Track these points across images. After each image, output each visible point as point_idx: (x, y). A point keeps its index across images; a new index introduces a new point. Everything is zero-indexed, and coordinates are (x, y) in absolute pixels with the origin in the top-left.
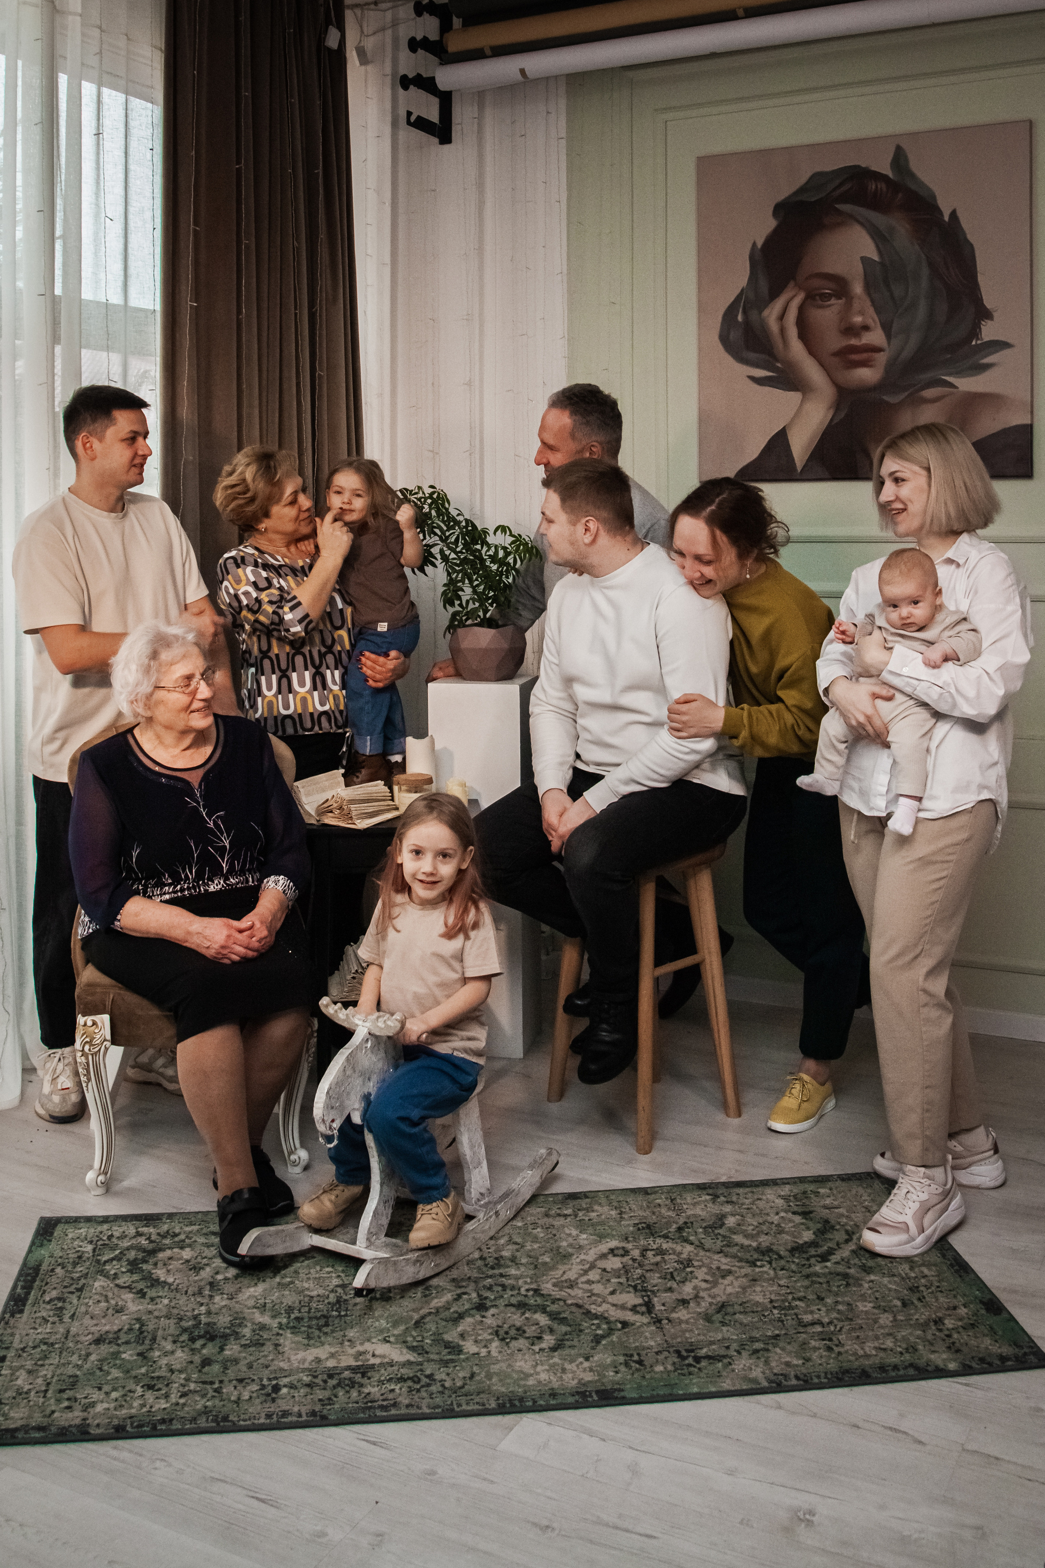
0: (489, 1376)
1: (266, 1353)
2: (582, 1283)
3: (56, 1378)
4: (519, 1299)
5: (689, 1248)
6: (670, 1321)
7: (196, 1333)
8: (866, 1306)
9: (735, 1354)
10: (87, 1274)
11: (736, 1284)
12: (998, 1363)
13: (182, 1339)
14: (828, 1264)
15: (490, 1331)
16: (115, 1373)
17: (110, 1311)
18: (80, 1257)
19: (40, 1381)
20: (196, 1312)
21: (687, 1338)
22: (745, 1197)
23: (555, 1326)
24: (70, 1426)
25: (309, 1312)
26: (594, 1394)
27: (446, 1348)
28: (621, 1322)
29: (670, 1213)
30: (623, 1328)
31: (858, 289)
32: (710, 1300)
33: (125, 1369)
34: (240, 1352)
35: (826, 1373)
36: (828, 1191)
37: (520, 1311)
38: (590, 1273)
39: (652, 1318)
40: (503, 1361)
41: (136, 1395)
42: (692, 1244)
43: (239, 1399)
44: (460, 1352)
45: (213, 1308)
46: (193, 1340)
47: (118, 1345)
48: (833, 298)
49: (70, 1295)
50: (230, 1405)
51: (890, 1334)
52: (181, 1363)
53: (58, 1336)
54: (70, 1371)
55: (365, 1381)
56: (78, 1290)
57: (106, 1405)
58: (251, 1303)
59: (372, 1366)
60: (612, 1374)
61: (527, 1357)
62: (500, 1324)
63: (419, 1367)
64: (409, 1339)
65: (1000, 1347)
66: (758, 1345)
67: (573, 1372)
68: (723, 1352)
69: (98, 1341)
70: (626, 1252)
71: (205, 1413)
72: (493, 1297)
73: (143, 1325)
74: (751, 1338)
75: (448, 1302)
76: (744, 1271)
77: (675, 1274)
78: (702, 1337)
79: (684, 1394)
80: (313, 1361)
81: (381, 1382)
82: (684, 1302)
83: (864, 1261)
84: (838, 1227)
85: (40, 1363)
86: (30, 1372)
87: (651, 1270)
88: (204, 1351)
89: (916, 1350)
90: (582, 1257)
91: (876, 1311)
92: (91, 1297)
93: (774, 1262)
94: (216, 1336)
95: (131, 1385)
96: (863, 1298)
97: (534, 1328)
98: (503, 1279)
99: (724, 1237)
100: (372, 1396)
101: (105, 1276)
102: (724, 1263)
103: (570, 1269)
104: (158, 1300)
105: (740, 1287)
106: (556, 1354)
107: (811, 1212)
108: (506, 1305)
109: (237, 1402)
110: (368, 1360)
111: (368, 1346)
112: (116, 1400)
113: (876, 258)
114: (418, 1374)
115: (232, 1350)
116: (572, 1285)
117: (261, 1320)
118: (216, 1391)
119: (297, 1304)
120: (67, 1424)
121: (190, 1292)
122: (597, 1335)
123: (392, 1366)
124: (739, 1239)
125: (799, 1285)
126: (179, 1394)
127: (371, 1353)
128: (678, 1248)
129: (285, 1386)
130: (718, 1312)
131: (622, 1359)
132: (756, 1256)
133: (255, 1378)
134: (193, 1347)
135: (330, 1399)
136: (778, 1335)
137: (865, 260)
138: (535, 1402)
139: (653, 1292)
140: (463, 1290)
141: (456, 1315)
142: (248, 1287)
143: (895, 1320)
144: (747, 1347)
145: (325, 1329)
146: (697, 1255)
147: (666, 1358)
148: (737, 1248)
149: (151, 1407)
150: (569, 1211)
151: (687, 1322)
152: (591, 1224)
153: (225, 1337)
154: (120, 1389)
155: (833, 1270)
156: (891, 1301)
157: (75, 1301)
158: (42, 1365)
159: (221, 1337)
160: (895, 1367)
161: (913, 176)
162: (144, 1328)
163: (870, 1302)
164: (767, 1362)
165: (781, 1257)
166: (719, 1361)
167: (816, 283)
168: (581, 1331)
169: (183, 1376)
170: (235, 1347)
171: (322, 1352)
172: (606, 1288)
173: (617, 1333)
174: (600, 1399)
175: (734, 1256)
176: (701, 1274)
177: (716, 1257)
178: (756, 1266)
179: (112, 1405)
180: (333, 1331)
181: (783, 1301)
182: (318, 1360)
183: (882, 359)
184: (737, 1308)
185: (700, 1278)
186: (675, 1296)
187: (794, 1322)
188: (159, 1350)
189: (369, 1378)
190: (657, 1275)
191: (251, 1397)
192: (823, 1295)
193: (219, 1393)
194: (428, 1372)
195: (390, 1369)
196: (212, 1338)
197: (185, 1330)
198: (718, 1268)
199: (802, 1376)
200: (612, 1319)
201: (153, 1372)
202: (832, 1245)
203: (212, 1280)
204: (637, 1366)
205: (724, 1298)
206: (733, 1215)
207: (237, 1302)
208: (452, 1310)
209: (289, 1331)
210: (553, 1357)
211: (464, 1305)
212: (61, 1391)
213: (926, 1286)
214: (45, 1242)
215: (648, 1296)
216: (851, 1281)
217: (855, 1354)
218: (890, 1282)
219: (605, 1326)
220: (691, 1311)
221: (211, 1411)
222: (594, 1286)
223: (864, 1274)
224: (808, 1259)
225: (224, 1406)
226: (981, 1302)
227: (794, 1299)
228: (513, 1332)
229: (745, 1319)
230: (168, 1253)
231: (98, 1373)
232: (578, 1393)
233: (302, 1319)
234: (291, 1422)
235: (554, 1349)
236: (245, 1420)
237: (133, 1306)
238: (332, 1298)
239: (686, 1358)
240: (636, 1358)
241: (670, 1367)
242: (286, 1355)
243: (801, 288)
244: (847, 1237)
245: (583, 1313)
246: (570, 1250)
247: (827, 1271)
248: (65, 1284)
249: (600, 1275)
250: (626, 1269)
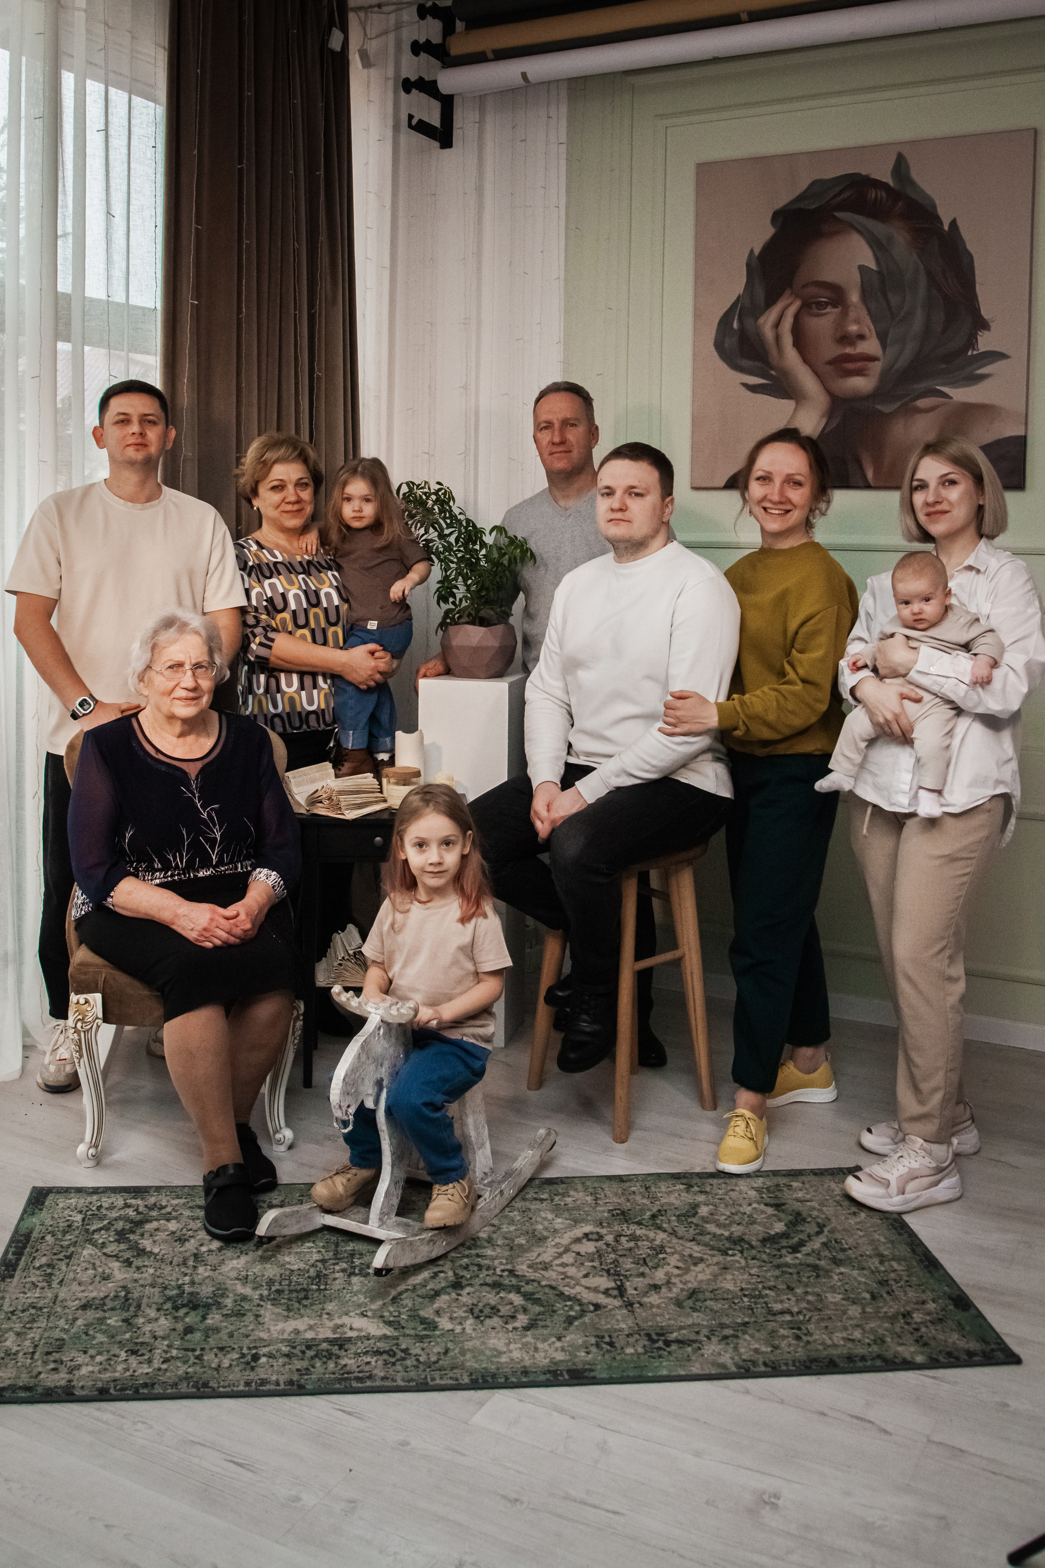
0: (463, 1352)
1: (246, 1323)
2: (557, 1265)
3: (43, 1341)
4: (495, 1278)
5: (662, 1235)
6: (641, 1305)
7: (180, 1302)
8: (835, 1298)
9: (705, 1339)
10: (76, 1242)
11: (708, 1271)
12: (966, 1357)
13: (165, 1307)
14: (799, 1255)
15: (465, 1309)
16: (101, 1338)
17: (98, 1278)
18: (69, 1226)
19: (27, 1343)
20: (180, 1282)
21: (657, 1322)
22: (718, 1187)
23: (529, 1306)
24: (56, 1387)
25: (289, 1285)
26: (565, 1373)
27: (422, 1323)
28: (593, 1305)
29: (645, 1201)
30: (596, 1310)
31: (854, 297)
32: (681, 1286)
33: (110, 1334)
34: (221, 1321)
35: (794, 1361)
36: (801, 1185)
37: (494, 1291)
38: (564, 1256)
39: (624, 1301)
40: (477, 1338)
41: (120, 1359)
42: (665, 1231)
43: (219, 1366)
44: (435, 1328)
45: (197, 1279)
46: (176, 1308)
47: (104, 1311)
48: (829, 307)
49: (59, 1262)
50: (210, 1372)
51: (858, 1326)
52: (164, 1330)
53: (46, 1301)
54: (57, 1334)
55: (343, 1353)
56: (67, 1257)
57: (90, 1368)
58: (233, 1274)
59: (350, 1339)
60: (583, 1354)
61: (500, 1335)
62: (475, 1302)
63: (395, 1341)
64: (386, 1314)
65: (967, 1343)
66: (728, 1332)
67: (546, 1351)
68: (693, 1337)
69: (84, 1307)
70: (600, 1237)
71: (186, 1379)
72: (468, 1276)
73: (128, 1293)
74: (720, 1324)
75: (425, 1280)
76: (715, 1260)
77: (648, 1260)
78: (672, 1322)
79: (654, 1377)
80: (292, 1332)
81: (358, 1355)
82: (656, 1287)
83: (834, 1254)
84: (809, 1219)
85: (28, 1326)
86: (18, 1334)
87: (624, 1255)
88: (187, 1320)
89: (883, 1342)
90: (557, 1240)
91: (844, 1302)
92: (79, 1265)
93: (745, 1252)
94: (199, 1305)
95: (115, 1350)
96: (833, 1289)
97: (508, 1307)
98: (480, 1259)
99: (697, 1225)
100: (348, 1368)
101: (93, 1245)
102: (696, 1250)
103: (545, 1252)
104: (144, 1269)
105: (711, 1274)
106: (529, 1333)
107: (784, 1204)
108: (481, 1285)
109: (218, 1369)
110: (345, 1333)
111: (346, 1320)
112: (101, 1364)
113: (873, 265)
114: (394, 1348)
115: (214, 1319)
116: (546, 1267)
117: (242, 1291)
118: (197, 1357)
119: (278, 1278)
120: (52, 1385)
121: (174, 1263)
122: (570, 1316)
123: (368, 1339)
124: (711, 1228)
125: (769, 1274)
126: (162, 1360)
127: (349, 1326)
128: (652, 1235)
129: (264, 1355)
130: (689, 1298)
131: (593, 1340)
132: (727, 1245)
133: (236, 1347)
134: (177, 1315)
135: (307, 1369)
136: (747, 1323)
137: (862, 269)
138: (507, 1379)
139: (625, 1276)
140: (440, 1269)
141: (432, 1293)
142: (231, 1259)
143: (864, 1312)
144: (716, 1333)
145: (305, 1302)
146: (670, 1242)
147: (637, 1341)
148: (708, 1236)
149: (134, 1371)
150: (545, 1196)
151: (658, 1307)
152: (567, 1208)
153: (208, 1306)
154: (105, 1353)
155: (803, 1261)
156: (860, 1293)
157: (64, 1268)
158: (30, 1328)
159: (204, 1306)
160: (863, 1358)
161: (912, 183)
162: (130, 1295)
163: (839, 1294)
164: (736, 1348)
165: (752, 1247)
166: (689, 1345)
167: (812, 290)
168: (554, 1311)
169: (166, 1343)
170: (217, 1316)
171: (301, 1324)
172: (579, 1271)
173: (590, 1315)
174: (572, 1378)
175: (706, 1245)
176: (673, 1260)
177: (689, 1244)
178: (727, 1254)
179: (97, 1369)
180: (312, 1305)
181: (754, 1290)
182: (297, 1332)
183: (876, 368)
184: (708, 1295)
185: (672, 1265)
186: (647, 1281)
187: (764, 1311)
188: (144, 1317)
189: (346, 1351)
190: (630, 1260)
191: (231, 1365)
192: (793, 1285)
193: (200, 1360)
194: (403, 1347)
195: (367, 1342)
196: (195, 1308)
197: (169, 1299)
198: (691, 1256)
199: (770, 1364)
200: (585, 1301)
201: (137, 1338)
202: (803, 1236)
203: (196, 1251)
204: (609, 1347)
205: (695, 1285)
206: (707, 1205)
207: (220, 1274)
208: (428, 1288)
209: (269, 1303)
210: (526, 1336)
211: (440, 1283)
212: (48, 1353)
213: (895, 1280)
214: (37, 1211)
215: (621, 1280)
216: (821, 1273)
217: (823, 1343)
218: (859, 1275)
219: (577, 1308)
220: (662, 1295)
221: (192, 1377)
222: (567, 1269)
223: (834, 1266)
224: (779, 1250)
225: (204, 1372)
226: (950, 1298)
227: (764, 1288)
228: (487, 1311)
229: (717, 1306)
230: (155, 1224)
231: (84, 1337)
232: (549, 1372)
233: (283, 1291)
234: (269, 1390)
235: (527, 1328)
236: (224, 1387)
237: (120, 1274)
238: (312, 1272)
239: (657, 1341)
240: (607, 1339)
241: (640, 1350)
242: (266, 1326)
243: (797, 296)
244: (817, 1229)
245: (557, 1295)
246: (545, 1234)
247: (798, 1261)
248: (55, 1251)
249: (575, 1258)
250: (599, 1254)
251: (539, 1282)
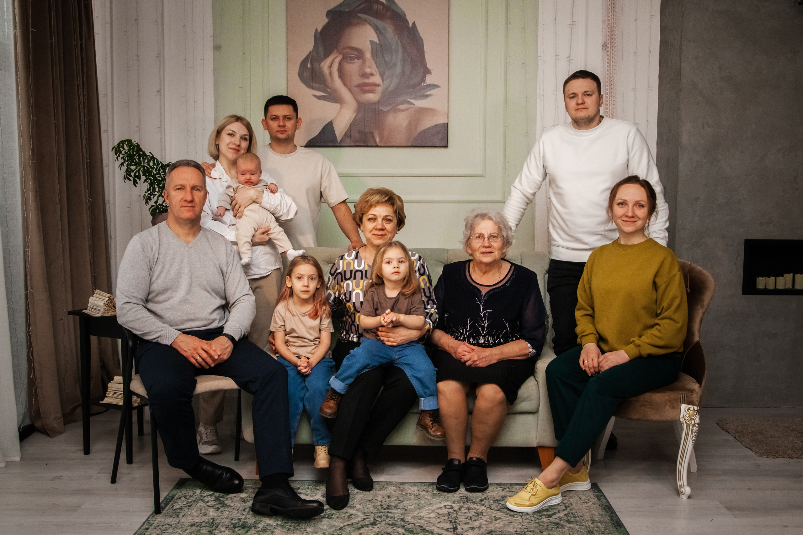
2: (426, 518)
4: (393, 522)
5: (483, 508)
7: (237, 525)
10: (196, 501)
11: (501, 523)
13: (230, 527)
14: (551, 519)
17: (201, 515)
18: (194, 494)
20: (240, 517)
31: (368, 56)
32: (486, 529)
34: (255, 534)
37: (391, 527)
38: (431, 514)
39: (455, 534)
42: (485, 506)
45: (248, 516)
46: (235, 527)
47: (201, 527)
48: (356, 59)
49: (185, 508)
56: (189, 506)
62: (380, 531)
69: (192, 525)
70: (452, 507)
72: (380, 520)
73: (214, 521)
75: (358, 521)
76: (507, 519)
77: (473, 517)
82: (473, 528)
83: (569, 519)
87: (461, 515)
90: (430, 508)
92: (194, 509)
98: (388, 514)
101: (203, 502)
102: (498, 514)
103: (422, 512)
104: (224, 512)
108: (386, 524)
113: (377, 41)
116: (421, 518)
121: (240, 510)
128: (478, 507)
130: (488, 534)
134: (234, 530)
137: (372, 42)
139: (459, 524)
140: (368, 517)
141: (361, 526)
145: (297, 528)
146: (486, 511)
150: (430, 489)
155: (552, 521)
157: (186, 510)
159: (248, 527)
161: (395, 3)
167: (347, 51)
172: (436, 521)
175: (504, 511)
177: (495, 512)
178: (514, 517)
180: (300, 529)
181: (522, 532)
183: (379, 89)
184: (498, 533)
185: (485, 519)
186: (469, 526)
188: (219, 530)
190: (464, 517)
192: (543, 531)
196: (244, 528)
197: (232, 524)
198: (495, 517)
202: (555, 511)
205: (493, 528)
211: (366, 523)
213: (596, 531)
214: (180, 487)
215: (456, 525)
216: (559, 526)
220: (474, 532)
222: (431, 519)
223: (567, 524)
224: (541, 516)
227: (528, 531)
233: (288, 523)
237: (212, 513)
243: (340, 53)
244: (565, 508)
245: (422, 530)
246: (424, 505)
247: (549, 521)
248: (184, 503)
249: (436, 515)
250: (449, 514)
251: (415, 524)
